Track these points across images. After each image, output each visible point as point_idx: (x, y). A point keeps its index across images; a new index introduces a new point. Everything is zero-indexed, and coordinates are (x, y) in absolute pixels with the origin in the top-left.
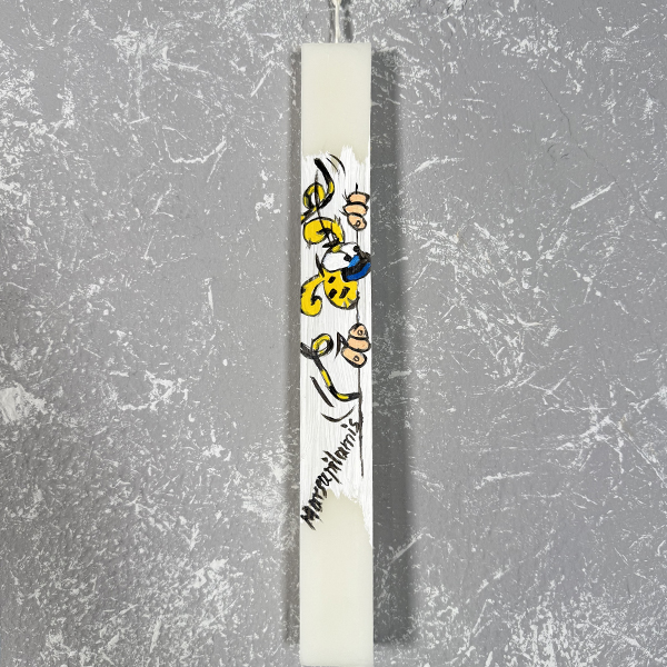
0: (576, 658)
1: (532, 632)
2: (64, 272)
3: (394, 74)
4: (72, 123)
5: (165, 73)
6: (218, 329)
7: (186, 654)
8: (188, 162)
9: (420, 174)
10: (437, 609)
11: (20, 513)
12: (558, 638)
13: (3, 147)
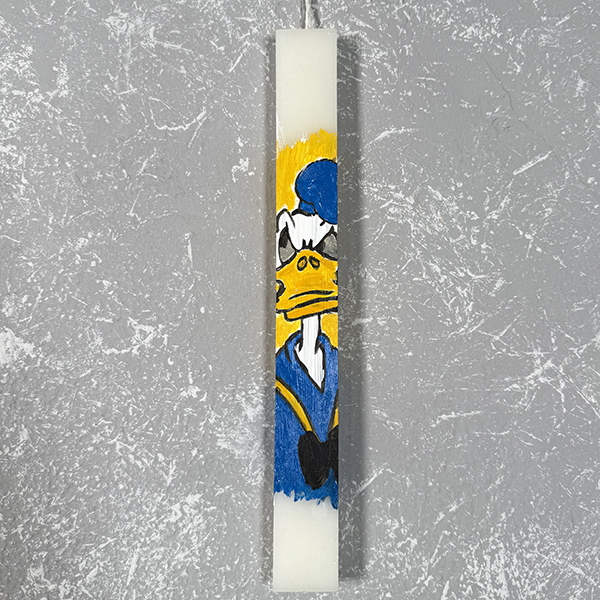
0: (526, 586)
1: (486, 561)
2: (55, 226)
3: (356, 55)
4: (66, 92)
5: (151, 50)
6: (196, 279)
7: (162, 585)
8: (171, 129)
9: (380, 143)
10: (397, 540)
11: (7, 451)
12: (510, 568)
13: (2, 113)
